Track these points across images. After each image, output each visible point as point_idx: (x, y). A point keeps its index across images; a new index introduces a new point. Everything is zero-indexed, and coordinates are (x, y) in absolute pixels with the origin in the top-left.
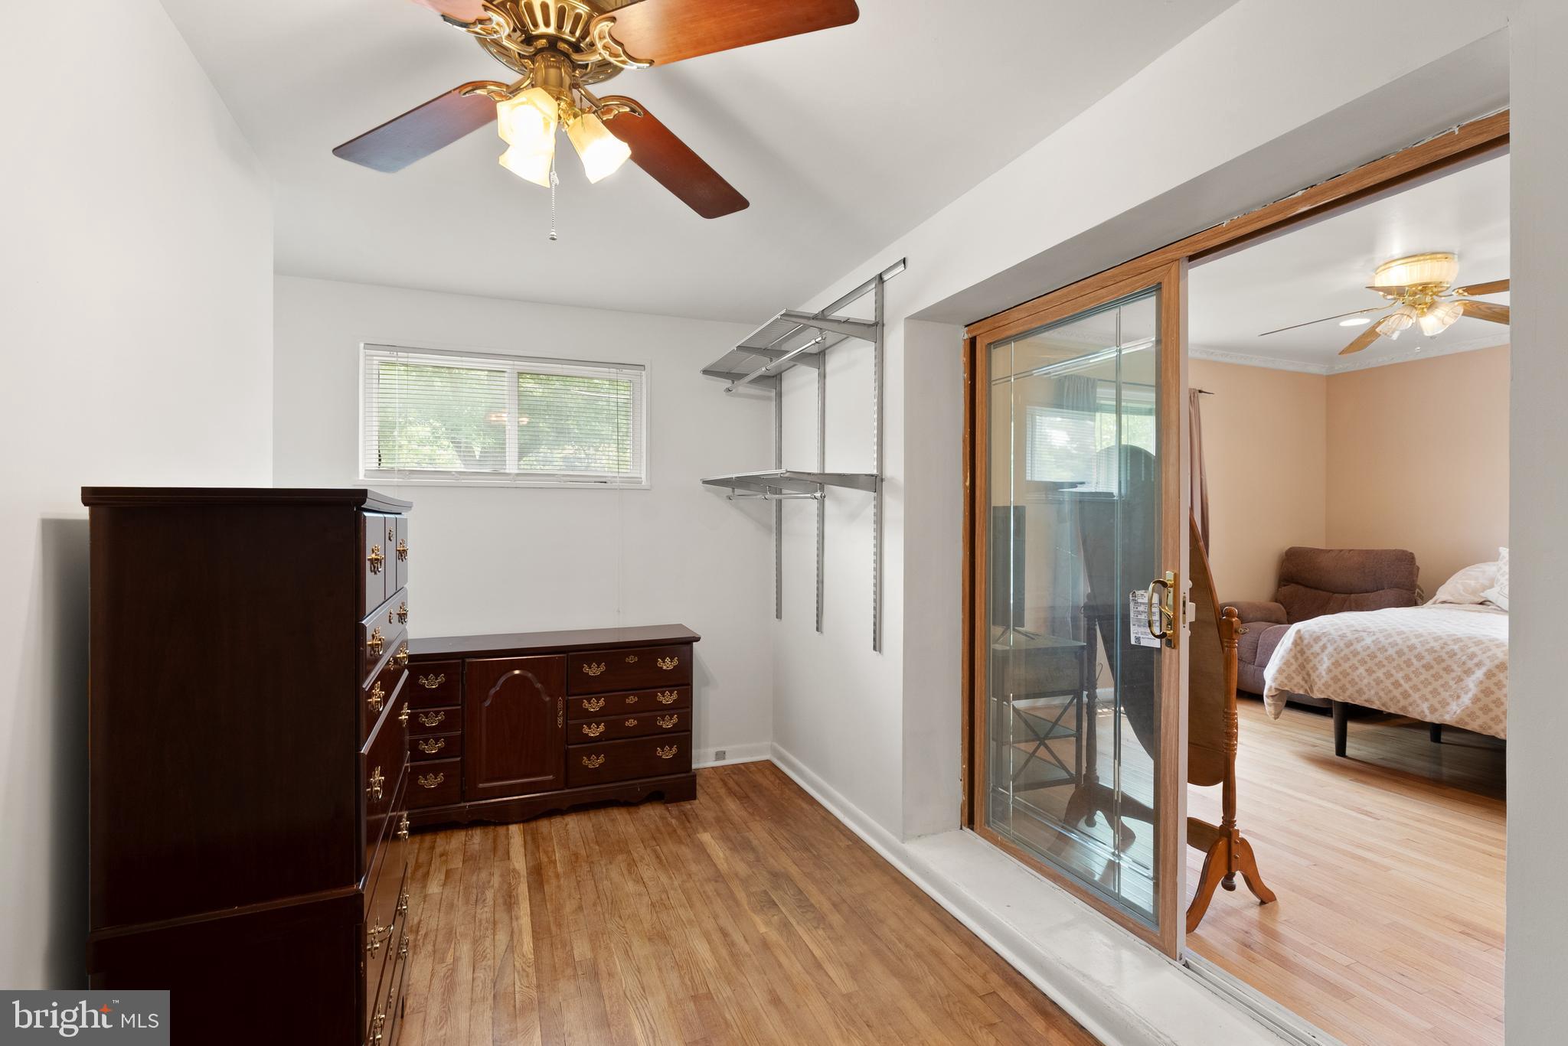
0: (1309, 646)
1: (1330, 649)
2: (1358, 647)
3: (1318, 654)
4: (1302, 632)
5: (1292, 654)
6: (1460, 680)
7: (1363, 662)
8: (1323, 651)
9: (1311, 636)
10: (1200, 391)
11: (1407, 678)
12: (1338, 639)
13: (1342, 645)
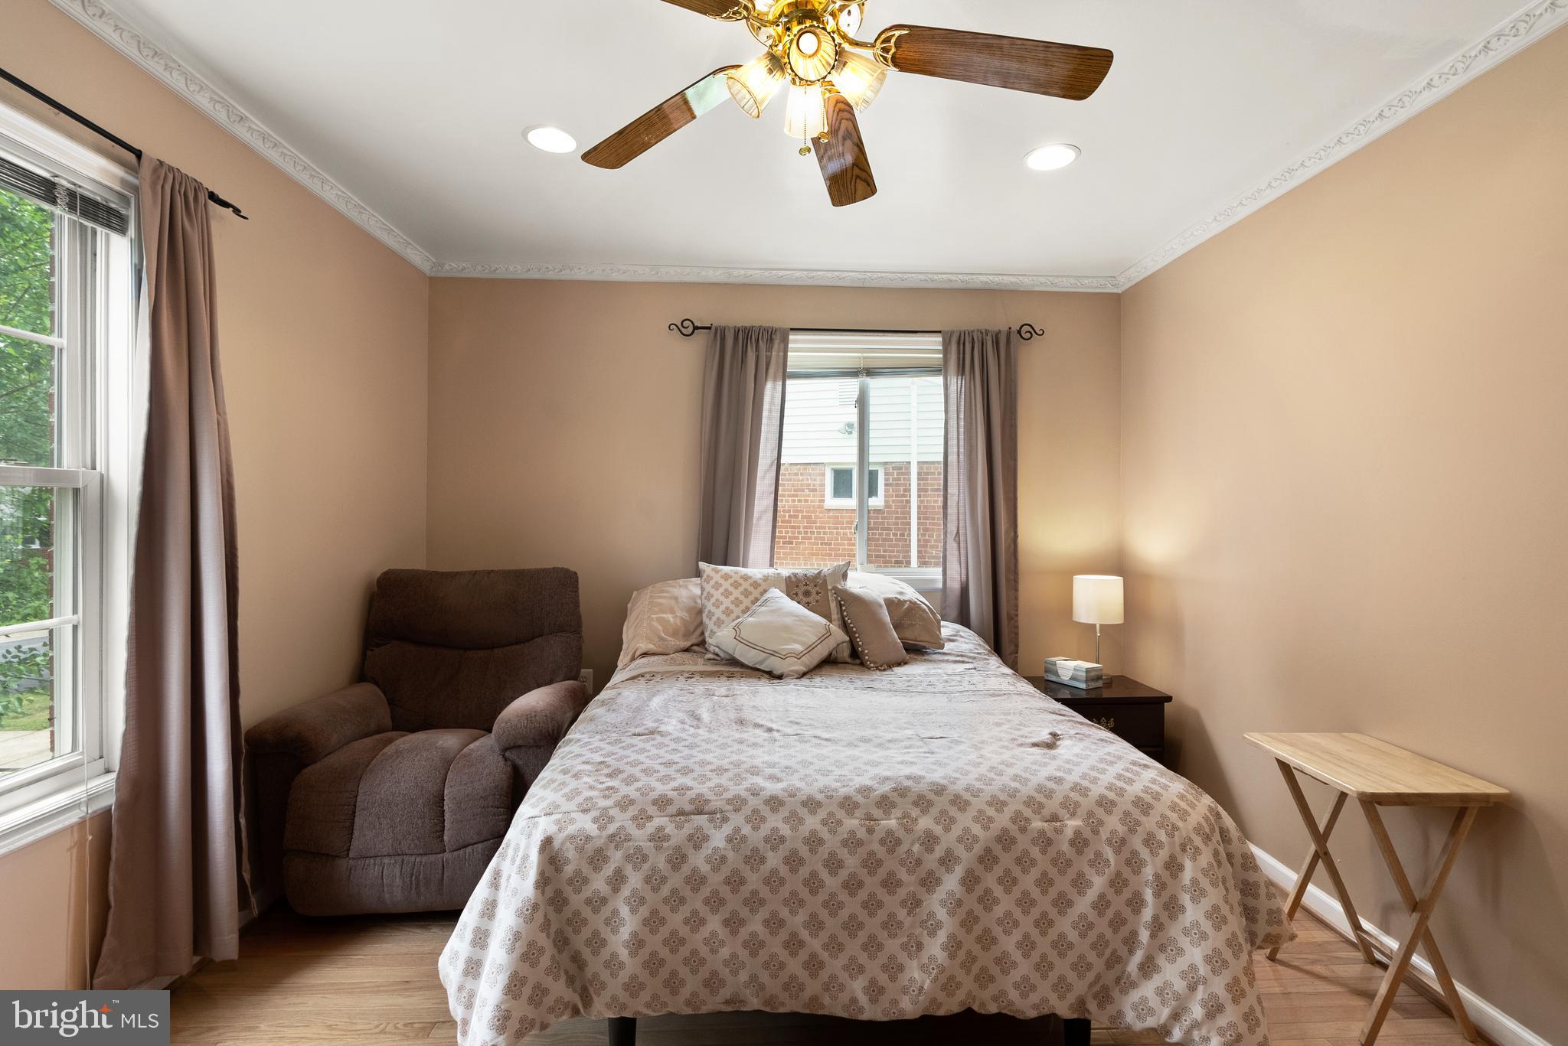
0: (579, 881)
1: (635, 880)
2: (698, 860)
3: (604, 901)
4: (556, 844)
5: (539, 917)
6: (914, 904)
7: (715, 902)
8: (616, 890)
9: (580, 850)
10: (212, 196)
11: (815, 924)
12: (648, 846)
13: (661, 862)
